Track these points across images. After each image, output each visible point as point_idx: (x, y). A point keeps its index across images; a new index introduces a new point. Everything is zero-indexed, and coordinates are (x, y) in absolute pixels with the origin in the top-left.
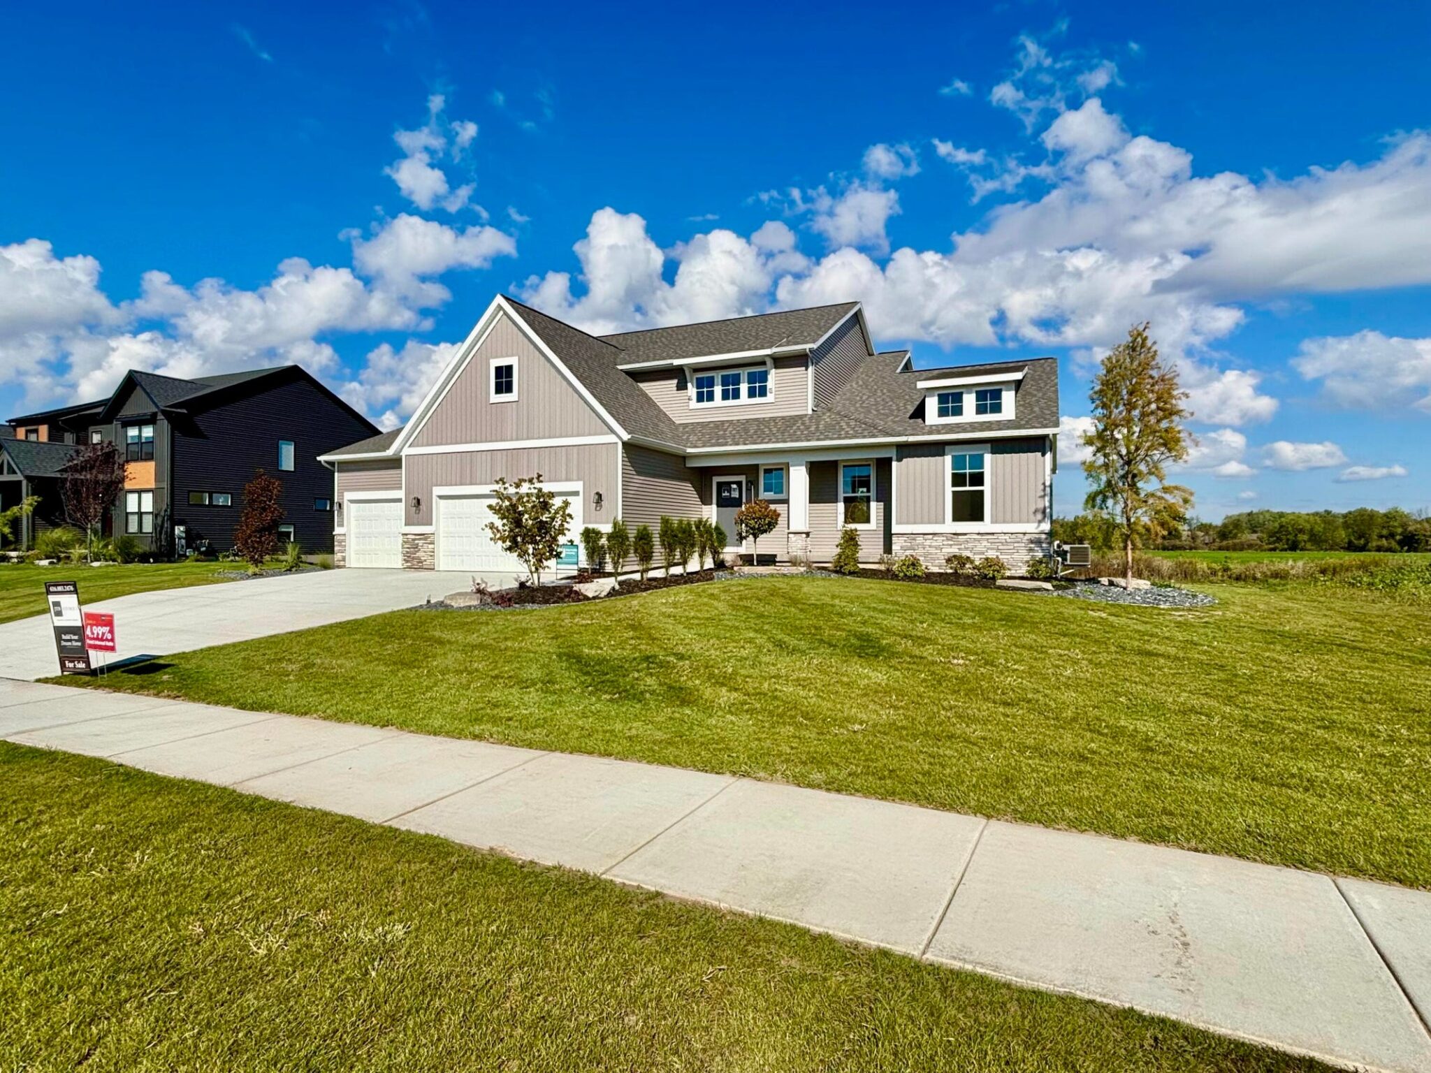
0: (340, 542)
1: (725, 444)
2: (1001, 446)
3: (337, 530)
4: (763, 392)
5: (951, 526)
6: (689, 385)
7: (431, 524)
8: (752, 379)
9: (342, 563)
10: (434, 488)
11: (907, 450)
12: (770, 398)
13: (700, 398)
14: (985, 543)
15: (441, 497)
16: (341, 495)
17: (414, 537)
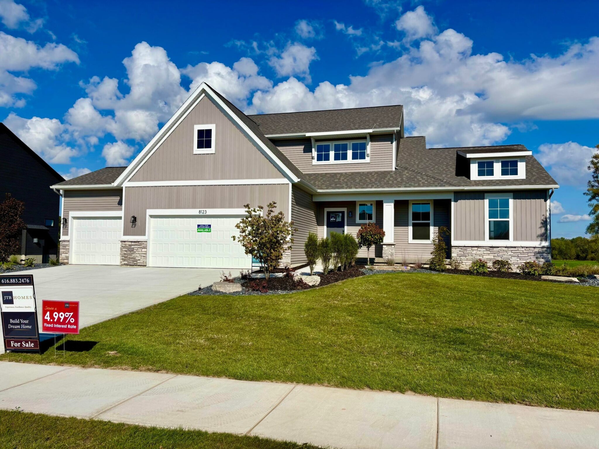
0: (65, 246)
1: (342, 188)
2: (519, 194)
3: (62, 238)
4: (363, 157)
5: (488, 242)
6: (313, 150)
7: (145, 235)
8: (355, 148)
9: (66, 261)
10: (147, 210)
11: (460, 195)
12: (367, 160)
13: (319, 158)
14: (510, 253)
15: (151, 216)
16: (66, 213)
17: (130, 243)
